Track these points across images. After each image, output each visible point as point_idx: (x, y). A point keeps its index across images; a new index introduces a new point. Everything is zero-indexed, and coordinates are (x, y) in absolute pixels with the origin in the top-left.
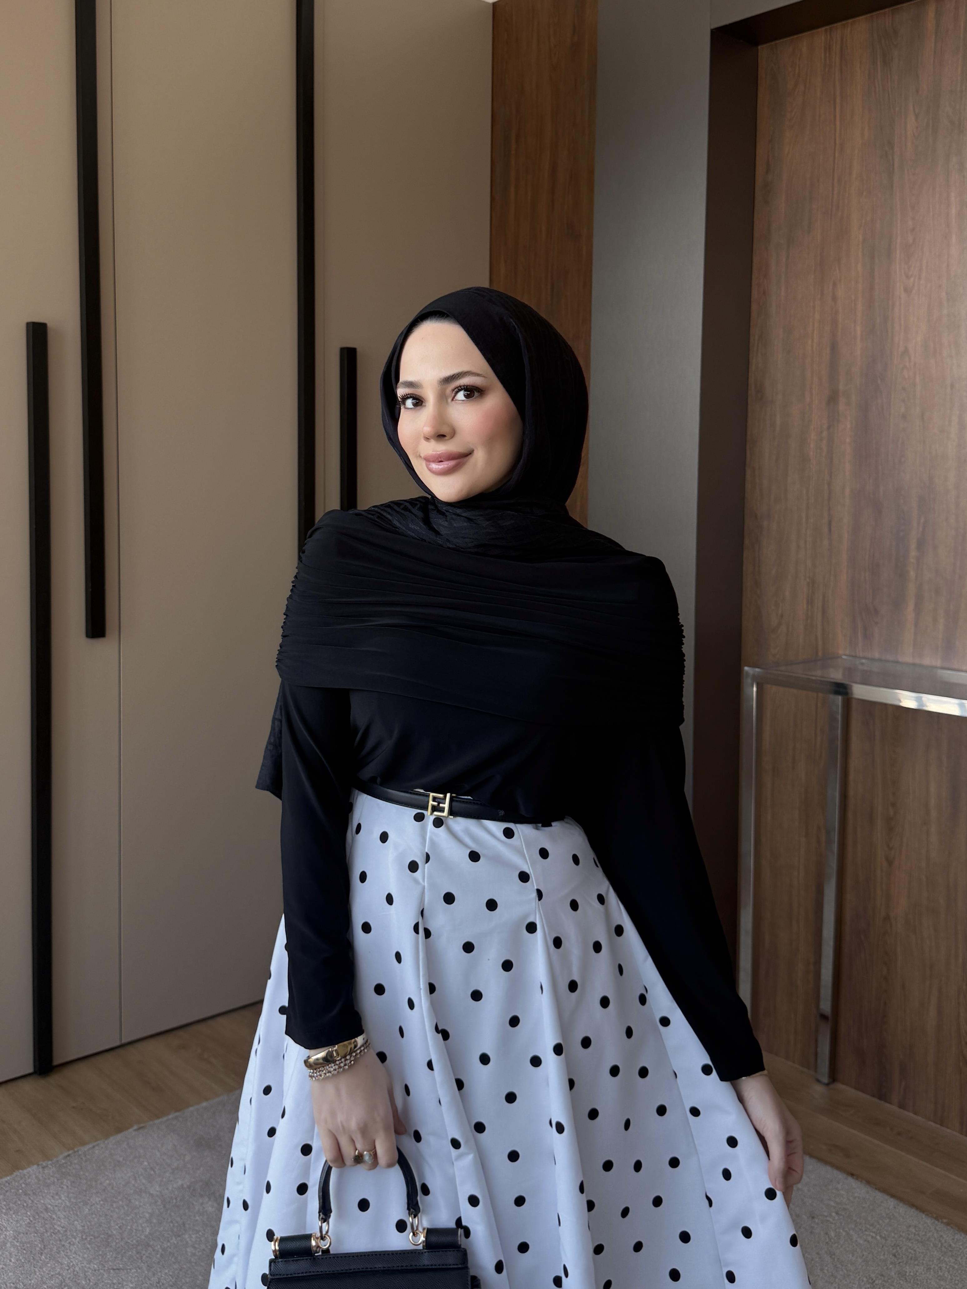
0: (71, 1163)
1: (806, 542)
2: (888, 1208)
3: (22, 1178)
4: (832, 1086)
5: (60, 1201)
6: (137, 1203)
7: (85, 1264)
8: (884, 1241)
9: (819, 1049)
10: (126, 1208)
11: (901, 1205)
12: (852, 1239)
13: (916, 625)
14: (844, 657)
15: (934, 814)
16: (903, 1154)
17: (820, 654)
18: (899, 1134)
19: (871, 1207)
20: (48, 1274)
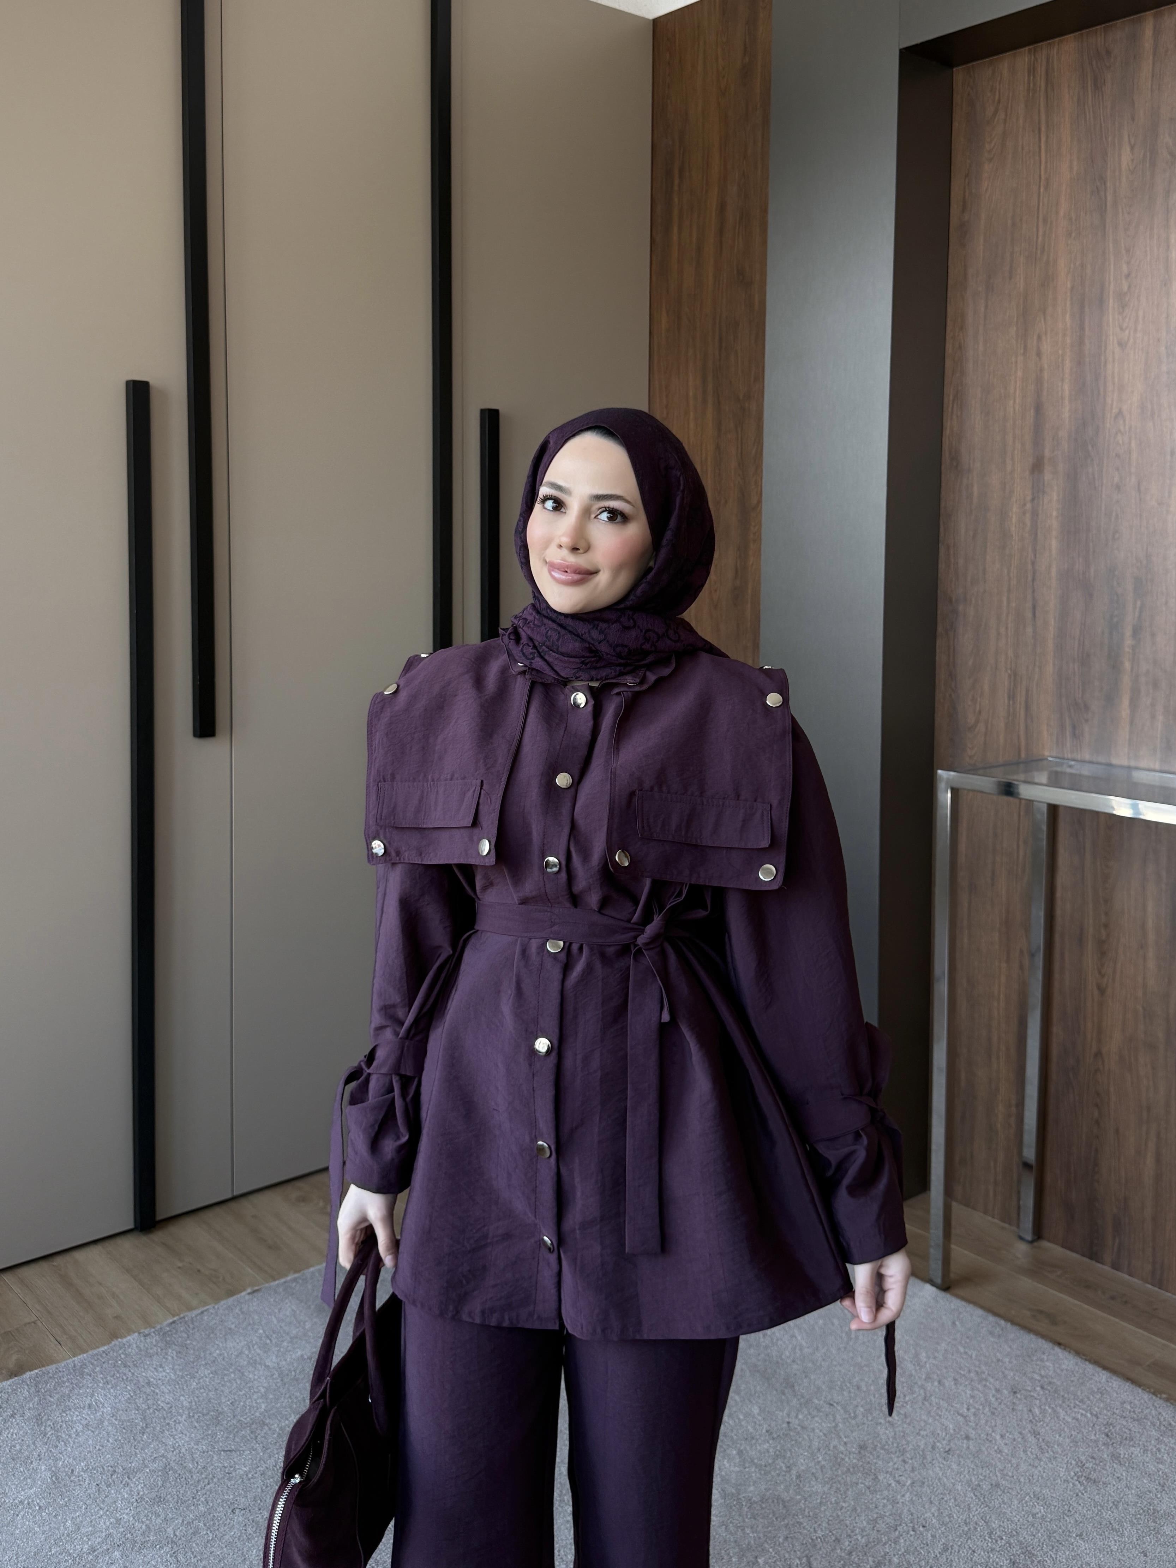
0: (177, 1331)
1: (1007, 628)
2: (1100, 1382)
3: (121, 1348)
4: (1036, 1244)
5: (164, 1374)
6: (251, 1376)
7: (192, 1444)
8: (1095, 1419)
9: (1021, 1203)
10: (239, 1382)
11: (1114, 1378)
12: (1058, 1418)
13: (1132, 722)
14: (1050, 759)
15: (1151, 937)
16: (1117, 1320)
17: (1023, 755)
18: (1113, 1298)
19: (1081, 1381)
20: (151, 1456)
